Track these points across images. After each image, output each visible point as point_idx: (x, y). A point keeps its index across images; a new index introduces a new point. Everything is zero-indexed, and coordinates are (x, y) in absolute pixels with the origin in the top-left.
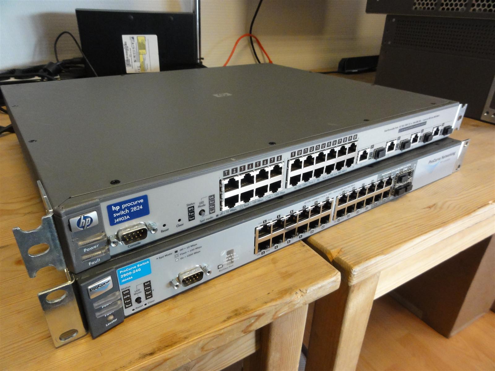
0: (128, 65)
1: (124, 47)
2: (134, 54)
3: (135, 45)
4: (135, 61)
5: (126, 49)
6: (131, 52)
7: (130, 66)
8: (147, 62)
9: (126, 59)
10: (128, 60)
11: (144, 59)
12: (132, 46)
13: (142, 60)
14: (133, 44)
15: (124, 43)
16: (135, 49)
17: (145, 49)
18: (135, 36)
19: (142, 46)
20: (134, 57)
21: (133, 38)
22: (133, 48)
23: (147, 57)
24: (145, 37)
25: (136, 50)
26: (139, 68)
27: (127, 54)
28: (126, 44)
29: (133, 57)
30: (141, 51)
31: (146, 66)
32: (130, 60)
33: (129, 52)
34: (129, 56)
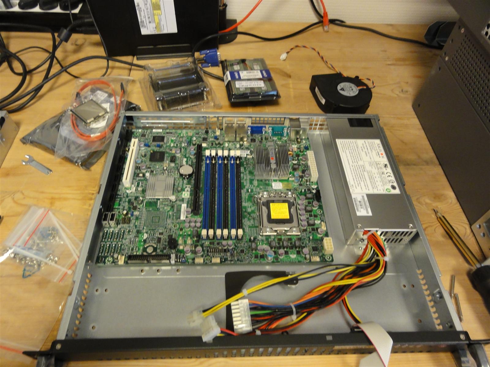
0: (143, 26)
1: (137, 8)
2: (148, 15)
3: (148, 5)
4: (150, 22)
5: (139, 11)
6: (144, 13)
7: (145, 27)
8: (163, 23)
9: (139, 20)
10: (142, 22)
11: (160, 20)
12: (145, 7)
14: (146, 4)
15: (136, 4)
16: (149, 10)
17: (160, 9)
19: (156, 7)
20: (149, 18)
22: (147, 9)
23: (163, 17)
25: (151, 11)
26: (155, 29)
27: (141, 16)
28: (138, 5)
29: (147, 18)
30: (155, 12)
31: (162, 27)
32: (145, 21)
33: (142, 13)
34: (143, 18)
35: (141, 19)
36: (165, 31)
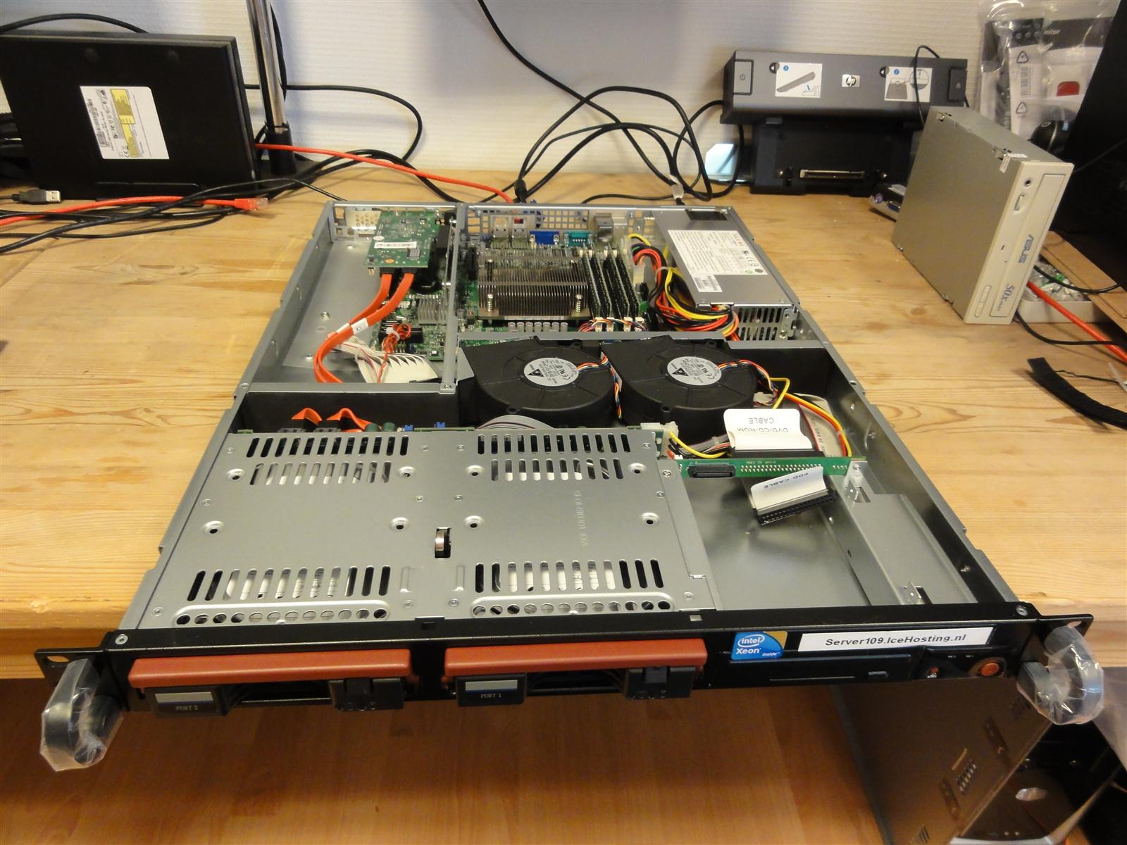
0: (103, 143)
1: (88, 108)
2: (110, 122)
3: (109, 105)
4: (116, 136)
5: (94, 114)
6: (104, 119)
7: (108, 145)
8: (139, 139)
9: (96, 132)
10: (102, 135)
11: (133, 133)
12: (104, 108)
13: (128, 135)
14: (104, 103)
15: (86, 102)
16: (111, 114)
17: (130, 113)
18: (107, 89)
19: (124, 108)
20: (112, 128)
21: (103, 92)
22: (108, 112)
23: (137, 128)
24: (127, 91)
25: (114, 115)
26: (126, 150)
27: (97, 123)
28: (91, 104)
29: (109, 128)
30: (122, 117)
31: (139, 146)
32: (106, 135)
33: (99, 118)
34: (101, 127)
35: (99, 129)
36: (146, 156)
